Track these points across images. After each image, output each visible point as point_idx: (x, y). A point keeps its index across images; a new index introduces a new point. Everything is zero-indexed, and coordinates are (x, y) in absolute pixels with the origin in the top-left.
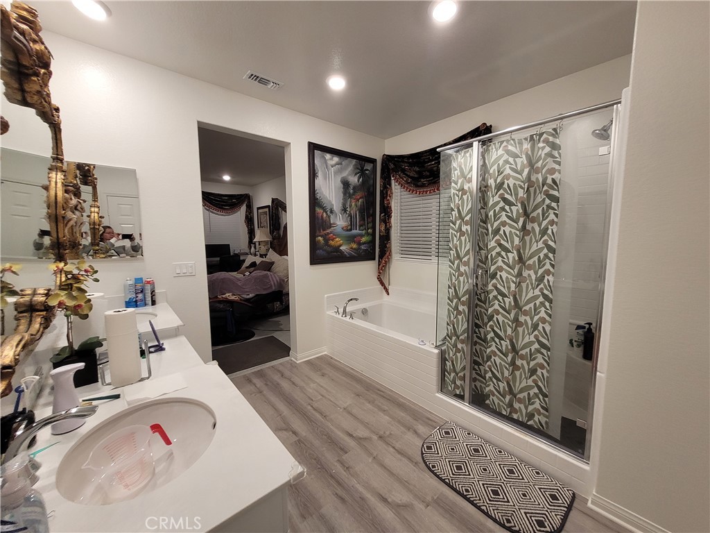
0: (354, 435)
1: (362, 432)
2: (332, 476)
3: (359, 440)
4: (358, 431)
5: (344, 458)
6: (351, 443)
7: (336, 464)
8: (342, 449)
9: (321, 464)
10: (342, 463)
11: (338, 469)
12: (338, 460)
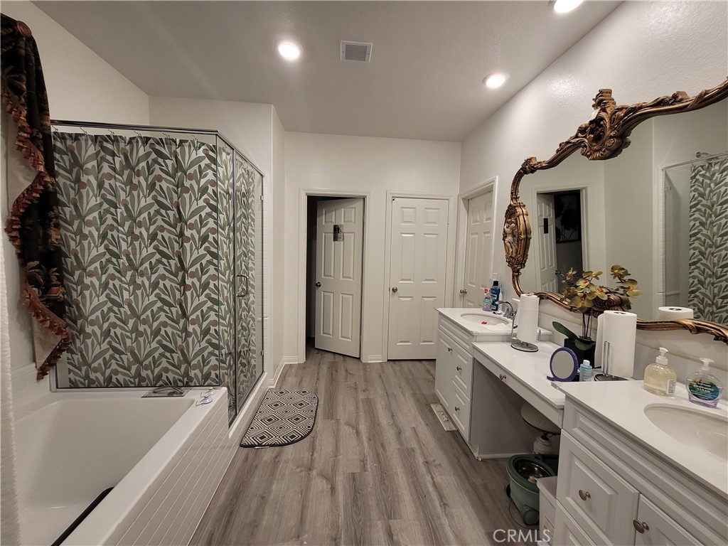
0: (329, 486)
1: (319, 484)
2: (379, 462)
3: (330, 480)
4: (321, 488)
5: (359, 471)
6: (340, 481)
7: (369, 469)
8: (354, 480)
9: (382, 476)
10: (364, 468)
11: (370, 464)
12: (365, 471)
